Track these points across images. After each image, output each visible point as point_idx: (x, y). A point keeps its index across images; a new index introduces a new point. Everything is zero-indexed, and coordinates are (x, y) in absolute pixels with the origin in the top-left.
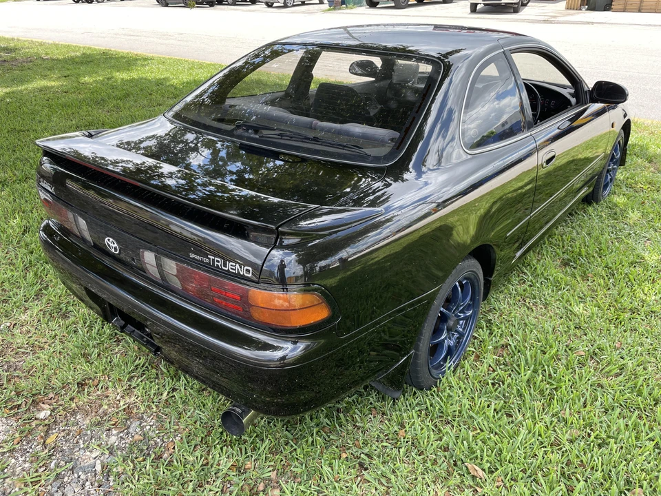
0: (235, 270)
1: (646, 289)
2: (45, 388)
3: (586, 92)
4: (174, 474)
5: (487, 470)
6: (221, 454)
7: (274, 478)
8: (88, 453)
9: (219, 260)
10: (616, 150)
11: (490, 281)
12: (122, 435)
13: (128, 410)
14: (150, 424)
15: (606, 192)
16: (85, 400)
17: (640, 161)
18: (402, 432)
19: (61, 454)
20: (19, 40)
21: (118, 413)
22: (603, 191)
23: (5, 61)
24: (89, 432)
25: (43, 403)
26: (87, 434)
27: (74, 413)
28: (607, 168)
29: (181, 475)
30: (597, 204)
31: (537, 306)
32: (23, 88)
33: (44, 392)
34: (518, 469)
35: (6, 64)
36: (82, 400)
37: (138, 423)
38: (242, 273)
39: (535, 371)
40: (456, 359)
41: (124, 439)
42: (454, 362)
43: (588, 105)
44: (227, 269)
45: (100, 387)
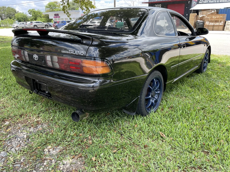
0: (78, 53)
1: (220, 93)
2: (8, 117)
3: (195, 32)
4: (53, 137)
5: (167, 136)
6: (71, 132)
7: (90, 138)
8: (22, 134)
9: (72, 51)
10: (206, 55)
11: (166, 84)
12: (35, 129)
13: (38, 122)
14: (45, 126)
15: (205, 70)
16: (22, 120)
17: (215, 64)
18: (136, 126)
19: (12, 134)
20: (7, 37)
21: (33, 123)
22: (203, 70)
23: (2, 41)
24: (23, 128)
25: (7, 121)
26: (22, 129)
27: (18, 123)
28: (204, 61)
29: (56, 137)
30: (201, 73)
31: (183, 97)
32: (8, 47)
33: (7, 118)
34: (178, 135)
35: (2, 42)
36: (21, 119)
37: (41, 125)
38: (80, 54)
39: (183, 112)
40: (155, 109)
41: (35, 130)
42: (154, 110)
43: (196, 36)
44: (75, 54)
45: (28, 116)
